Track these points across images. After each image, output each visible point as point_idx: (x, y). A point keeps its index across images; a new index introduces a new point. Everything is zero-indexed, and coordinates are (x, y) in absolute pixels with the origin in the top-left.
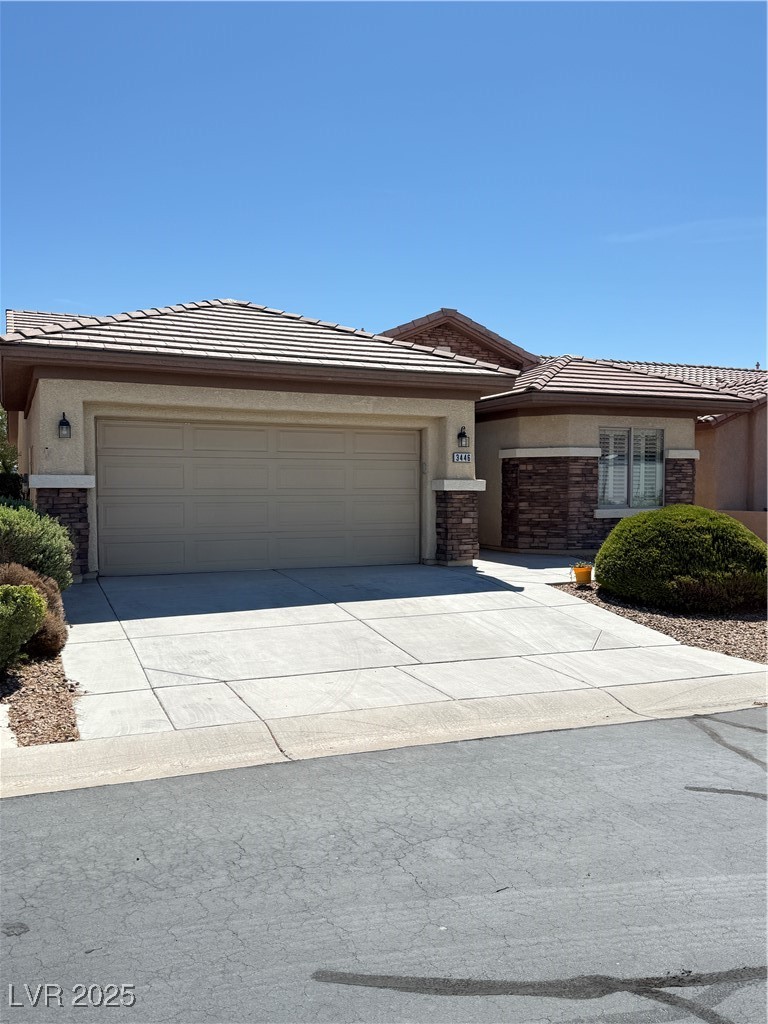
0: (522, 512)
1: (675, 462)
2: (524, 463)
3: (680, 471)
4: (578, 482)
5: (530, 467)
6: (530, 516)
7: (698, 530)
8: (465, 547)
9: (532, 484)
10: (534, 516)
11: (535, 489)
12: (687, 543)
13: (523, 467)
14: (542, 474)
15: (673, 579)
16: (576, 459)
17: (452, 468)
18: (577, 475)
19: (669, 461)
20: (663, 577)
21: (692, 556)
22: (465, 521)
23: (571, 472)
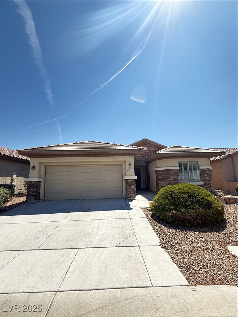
0: (159, 184)
1: (203, 170)
2: (159, 171)
3: (205, 172)
4: (173, 176)
5: (160, 172)
6: (161, 185)
7: (183, 193)
8: (132, 194)
9: (161, 177)
10: (162, 185)
11: (162, 178)
12: (178, 198)
13: (159, 172)
14: (163, 174)
15: (171, 212)
16: (172, 170)
17: (127, 173)
18: (173, 174)
19: (200, 169)
20: (167, 211)
21: (179, 203)
22: (131, 187)
23: (170, 173)
